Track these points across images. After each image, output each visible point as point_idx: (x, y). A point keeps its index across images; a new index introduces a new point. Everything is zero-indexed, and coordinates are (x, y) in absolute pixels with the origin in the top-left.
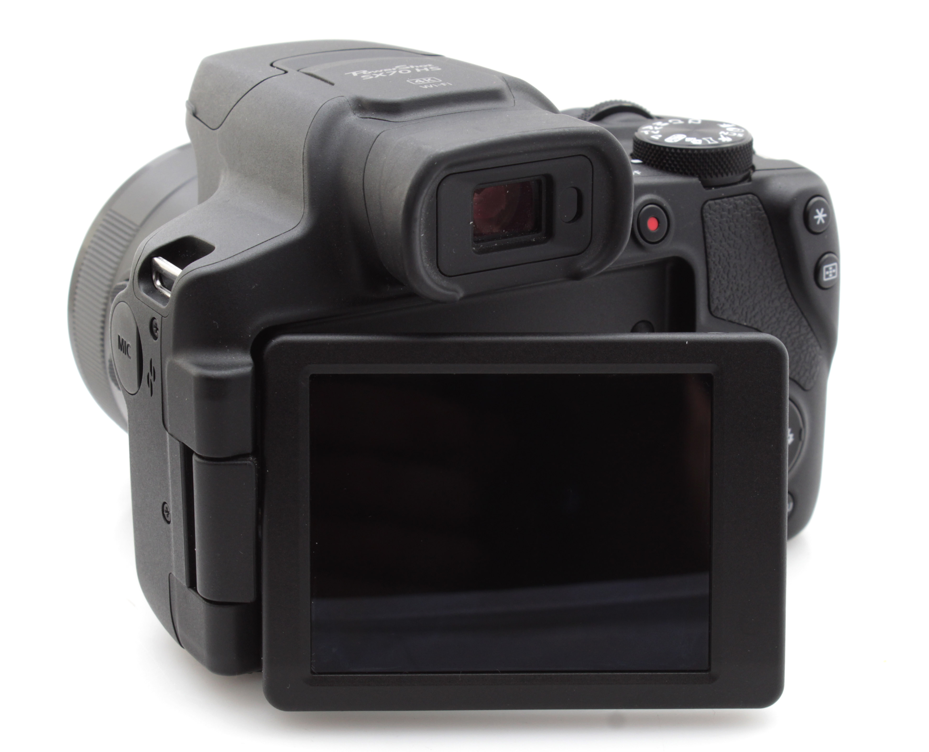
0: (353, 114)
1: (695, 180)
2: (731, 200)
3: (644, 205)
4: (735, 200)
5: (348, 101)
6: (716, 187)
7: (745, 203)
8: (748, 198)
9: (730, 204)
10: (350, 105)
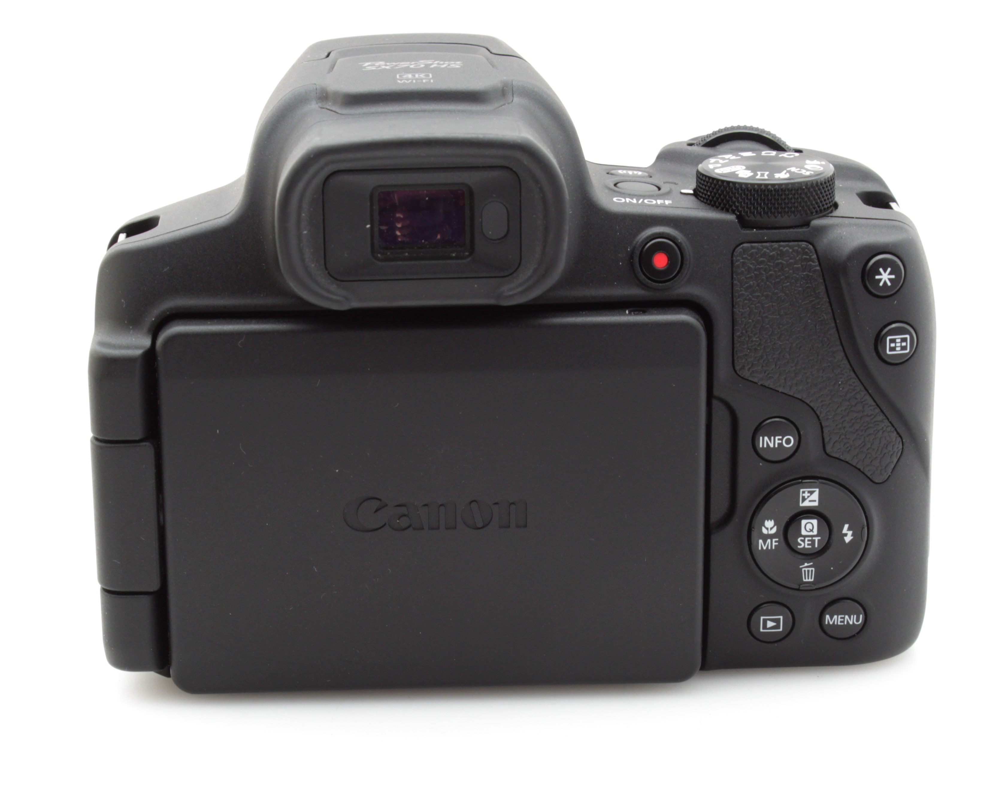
0: (316, 103)
1: (731, 217)
2: (776, 245)
3: (652, 238)
4: (780, 246)
5: (316, 89)
6: (759, 228)
7: (793, 251)
8: (799, 246)
9: (774, 250)
10: (316, 93)
